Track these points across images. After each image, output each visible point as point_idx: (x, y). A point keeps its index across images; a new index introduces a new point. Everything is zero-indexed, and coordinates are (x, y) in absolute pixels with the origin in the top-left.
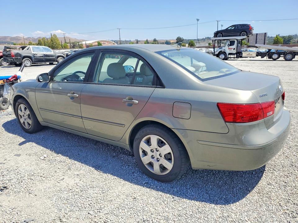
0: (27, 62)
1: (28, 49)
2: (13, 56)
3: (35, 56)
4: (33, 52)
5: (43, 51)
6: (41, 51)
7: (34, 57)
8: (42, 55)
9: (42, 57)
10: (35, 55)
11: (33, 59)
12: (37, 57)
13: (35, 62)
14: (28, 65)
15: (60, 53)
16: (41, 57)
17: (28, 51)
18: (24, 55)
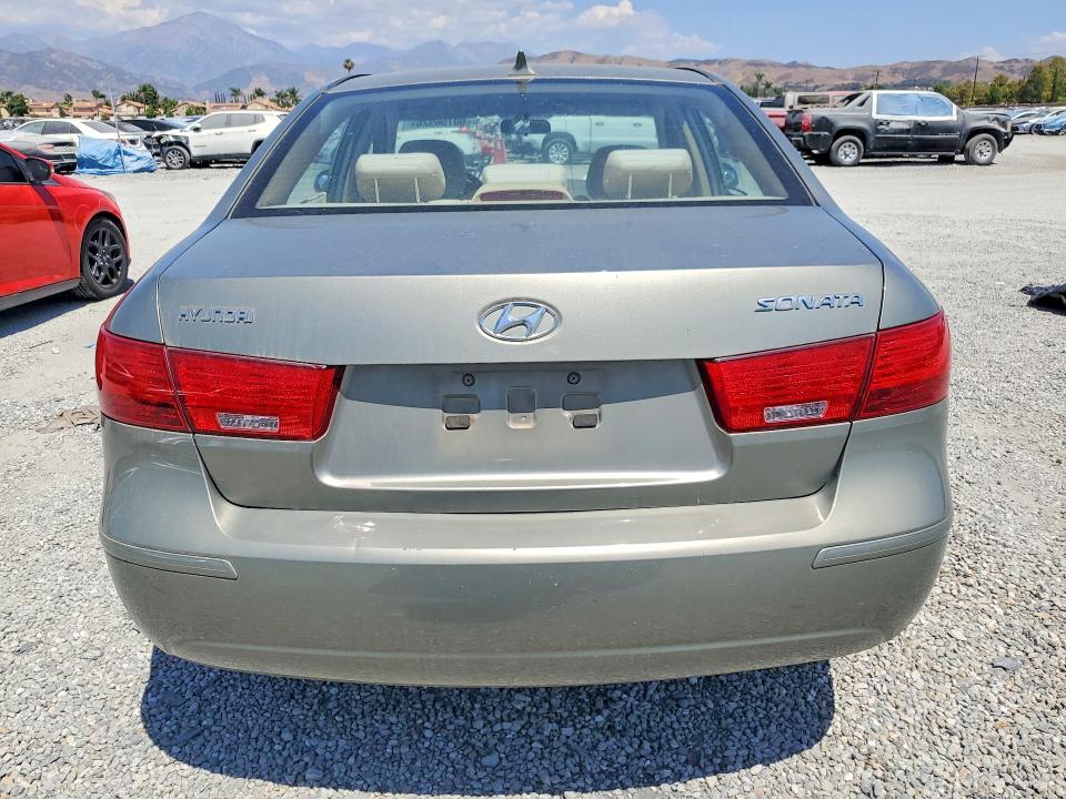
0: (847, 151)
1: (862, 104)
2: (808, 129)
3: (880, 127)
4: (878, 113)
5: (916, 110)
6: (906, 110)
7: (878, 131)
8: (906, 127)
9: (908, 131)
10: (881, 124)
11: (871, 139)
12: (886, 132)
13: (875, 149)
14: (848, 159)
15: (988, 118)
16: (901, 131)
17: (862, 111)
18: (842, 124)
